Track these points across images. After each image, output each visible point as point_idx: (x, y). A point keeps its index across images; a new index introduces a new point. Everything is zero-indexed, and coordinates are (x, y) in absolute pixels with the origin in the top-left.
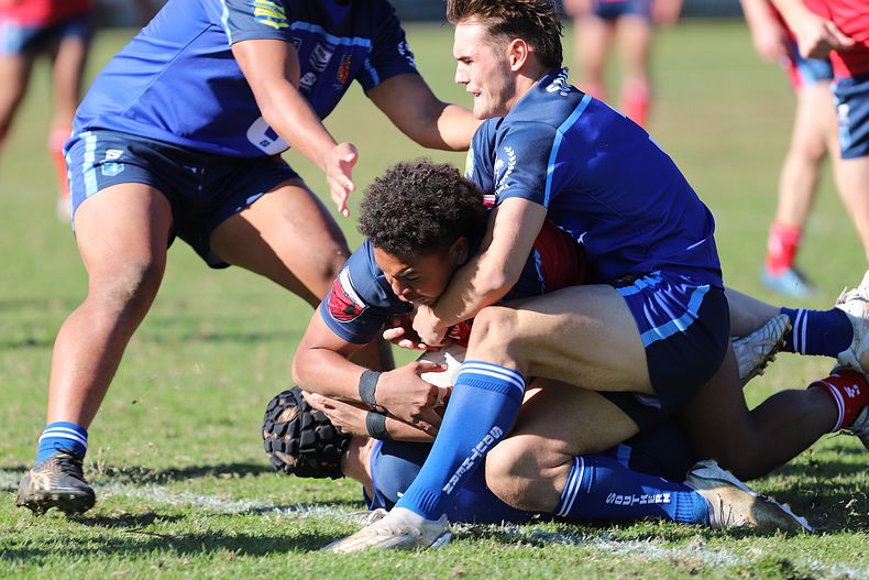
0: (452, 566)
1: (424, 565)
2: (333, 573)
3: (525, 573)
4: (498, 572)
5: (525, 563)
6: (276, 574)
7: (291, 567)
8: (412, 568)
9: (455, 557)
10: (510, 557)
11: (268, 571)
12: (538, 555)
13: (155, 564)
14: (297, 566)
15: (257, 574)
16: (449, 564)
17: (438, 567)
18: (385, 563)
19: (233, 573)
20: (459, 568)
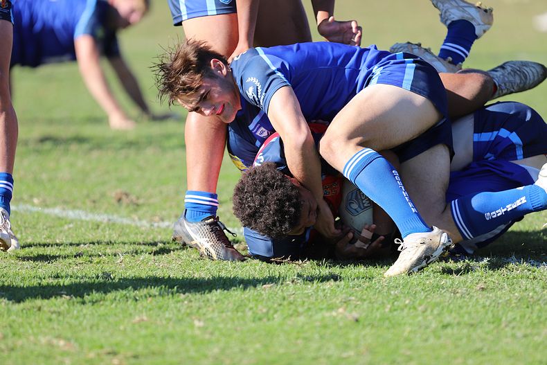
0: (477, 284)
1: (459, 283)
2: (401, 287)
3: (524, 288)
4: (506, 287)
5: (524, 282)
6: (365, 287)
7: (375, 283)
8: (452, 285)
9: (479, 278)
10: (514, 278)
11: (360, 285)
12: (532, 277)
13: (289, 281)
14: (379, 282)
15: (353, 288)
16: (475, 282)
17: (468, 284)
18: (434, 281)
19: (338, 286)
20: (481, 285)
